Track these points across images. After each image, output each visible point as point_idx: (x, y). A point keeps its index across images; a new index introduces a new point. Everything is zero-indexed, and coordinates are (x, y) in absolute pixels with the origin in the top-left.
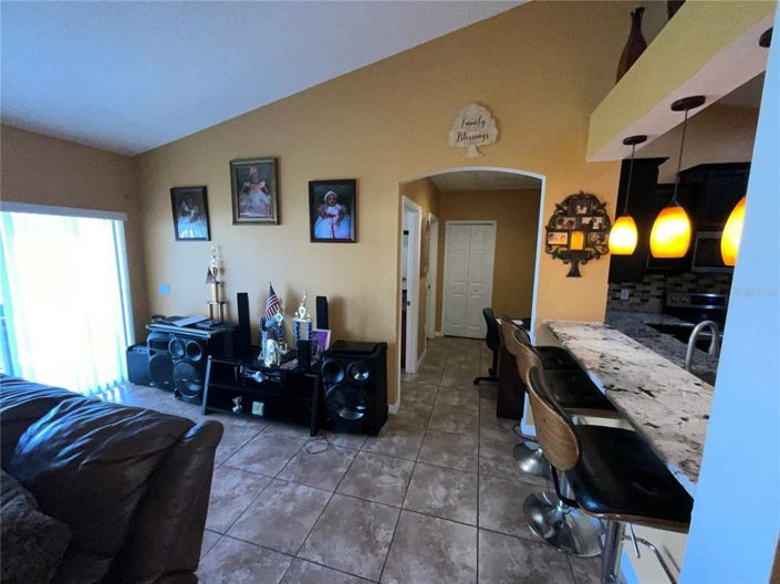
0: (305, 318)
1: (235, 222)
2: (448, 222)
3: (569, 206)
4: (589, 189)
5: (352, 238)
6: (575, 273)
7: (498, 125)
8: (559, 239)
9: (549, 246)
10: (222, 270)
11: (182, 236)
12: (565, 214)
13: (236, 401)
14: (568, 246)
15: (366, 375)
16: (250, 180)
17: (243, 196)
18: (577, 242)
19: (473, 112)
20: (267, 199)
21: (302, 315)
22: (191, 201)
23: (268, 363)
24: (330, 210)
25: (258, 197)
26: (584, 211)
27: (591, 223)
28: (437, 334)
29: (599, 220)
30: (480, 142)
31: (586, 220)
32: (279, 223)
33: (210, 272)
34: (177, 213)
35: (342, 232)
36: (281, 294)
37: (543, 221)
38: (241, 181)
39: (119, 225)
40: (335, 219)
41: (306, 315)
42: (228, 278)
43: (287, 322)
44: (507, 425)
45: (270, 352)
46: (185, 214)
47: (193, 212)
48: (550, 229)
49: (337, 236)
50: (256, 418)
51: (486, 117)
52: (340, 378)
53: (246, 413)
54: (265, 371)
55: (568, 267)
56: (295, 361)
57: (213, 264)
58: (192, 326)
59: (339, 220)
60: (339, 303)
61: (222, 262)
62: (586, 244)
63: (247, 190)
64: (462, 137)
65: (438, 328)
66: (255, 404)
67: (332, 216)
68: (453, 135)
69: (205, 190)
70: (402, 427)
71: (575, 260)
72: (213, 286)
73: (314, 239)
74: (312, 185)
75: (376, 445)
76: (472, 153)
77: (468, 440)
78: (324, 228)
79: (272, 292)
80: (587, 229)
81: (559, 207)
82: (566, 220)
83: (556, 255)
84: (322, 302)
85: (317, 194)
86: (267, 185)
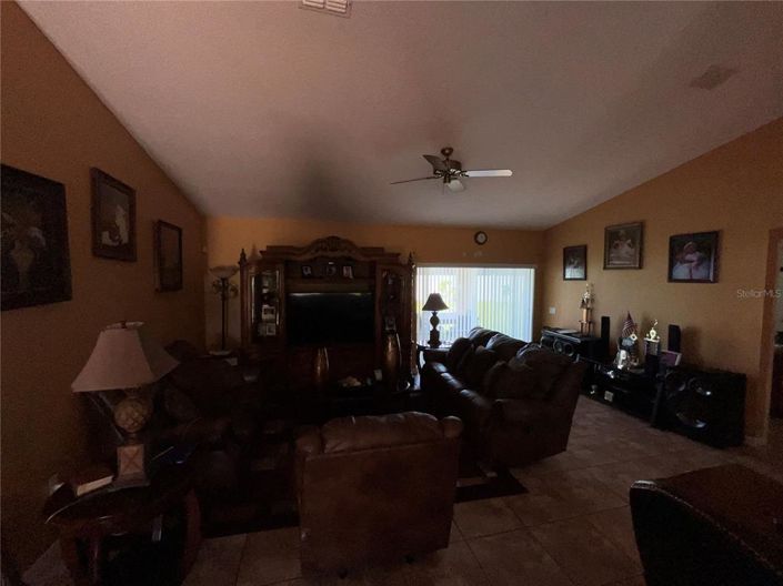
0: (655, 339)
1: (605, 268)
5: (711, 279)
11: (568, 276)
13: (593, 387)
16: (619, 238)
17: (613, 250)
20: (632, 251)
21: (653, 337)
22: (576, 255)
23: (620, 367)
24: (689, 257)
25: (625, 249)
32: (640, 267)
33: (583, 301)
34: (566, 263)
35: (700, 274)
36: (637, 320)
38: (612, 238)
40: (693, 264)
41: (655, 337)
43: (640, 341)
45: (622, 359)
46: (571, 263)
47: (576, 262)
49: (694, 277)
50: (607, 402)
53: (599, 397)
54: (616, 371)
56: (643, 371)
58: (569, 335)
59: (698, 265)
61: (592, 295)
63: (616, 246)
66: (607, 392)
67: (690, 262)
69: (586, 247)
72: (585, 310)
73: (671, 279)
74: (672, 240)
79: (629, 318)
84: (674, 330)
85: (677, 248)
86: (633, 242)
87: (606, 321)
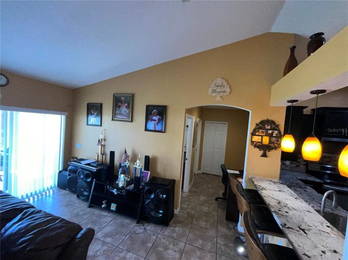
0: (139, 166)
1: (113, 120)
2: (206, 122)
3: (261, 126)
4: (271, 118)
5: (163, 131)
6: (264, 155)
7: (230, 87)
8: (256, 139)
9: (252, 142)
10: (105, 140)
11: (89, 123)
12: (260, 128)
13: (104, 202)
14: (261, 142)
15: (165, 196)
16: (121, 102)
17: (117, 109)
18: (266, 140)
19: (219, 81)
20: (127, 111)
21: (138, 164)
23: (121, 185)
24: (154, 118)
25: (124, 109)
26: (269, 127)
27: (272, 133)
28: (199, 172)
29: (276, 132)
30: (222, 94)
31: (270, 132)
32: (132, 121)
33: (99, 140)
35: (158, 128)
36: (129, 153)
37: (251, 128)
38: (117, 102)
39: (64, 117)
40: (156, 122)
41: (139, 164)
42: (106, 143)
43: (131, 167)
44: (231, 226)
45: (122, 180)
46: (92, 114)
47: (95, 114)
48: (253, 134)
49: (157, 129)
50: (112, 211)
51: (225, 83)
52: (153, 196)
53: (108, 209)
54: (118, 189)
55: (261, 152)
56: (133, 185)
57: (101, 137)
58: (88, 164)
59: (158, 123)
60: (155, 159)
61: (105, 136)
62: (270, 142)
63: (119, 107)
64: (214, 91)
65: (199, 169)
66: (113, 205)
67: (155, 120)
68: (210, 90)
69: (101, 105)
70: (180, 222)
71: (265, 149)
72: (100, 146)
73: (146, 130)
74: (148, 107)
75: (167, 231)
76: (218, 98)
77: (212, 233)
78: (151, 125)
79: (126, 152)
80: (271, 136)
81: (257, 125)
82: (261, 131)
83: (255, 146)
84: (147, 159)
85: (150, 110)
86: (128, 105)
87: (112, 154)
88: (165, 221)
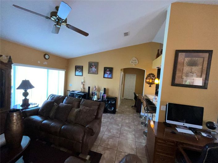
1: (88, 73)
3: (149, 75)
4: (153, 73)
6: (150, 86)
7: (138, 61)
8: (148, 80)
9: (146, 82)
10: (84, 82)
11: (76, 75)
12: (149, 76)
14: (149, 82)
15: (114, 102)
18: (151, 81)
19: (134, 59)
20: (95, 70)
22: (79, 68)
24: (108, 72)
26: (152, 76)
27: (153, 78)
29: (154, 78)
30: (135, 64)
31: (152, 78)
32: (97, 74)
33: (82, 82)
34: (76, 70)
35: (110, 76)
36: (97, 87)
37: (145, 77)
38: (91, 65)
41: (102, 92)
44: (138, 113)
45: (95, 98)
47: (79, 70)
48: (146, 79)
49: (108, 77)
51: (136, 60)
52: (110, 102)
55: (149, 85)
57: (83, 81)
59: (109, 74)
60: (108, 89)
62: (152, 82)
63: (91, 68)
64: (132, 62)
65: (123, 97)
67: (108, 74)
68: (131, 62)
69: (83, 66)
70: (119, 113)
71: (151, 84)
73: (104, 77)
74: (105, 68)
75: (115, 115)
76: (134, 65)
77: (132, 115)
78: (106, 76)
79: (95, 87)
80: (152, 79)
81: (148, 75)
82: (149, 77)
83: (147, 83)
84: (105, 89)
85: (106, 69)
86: (96, 67)
87: (89, 88)
88: (114, 112)
